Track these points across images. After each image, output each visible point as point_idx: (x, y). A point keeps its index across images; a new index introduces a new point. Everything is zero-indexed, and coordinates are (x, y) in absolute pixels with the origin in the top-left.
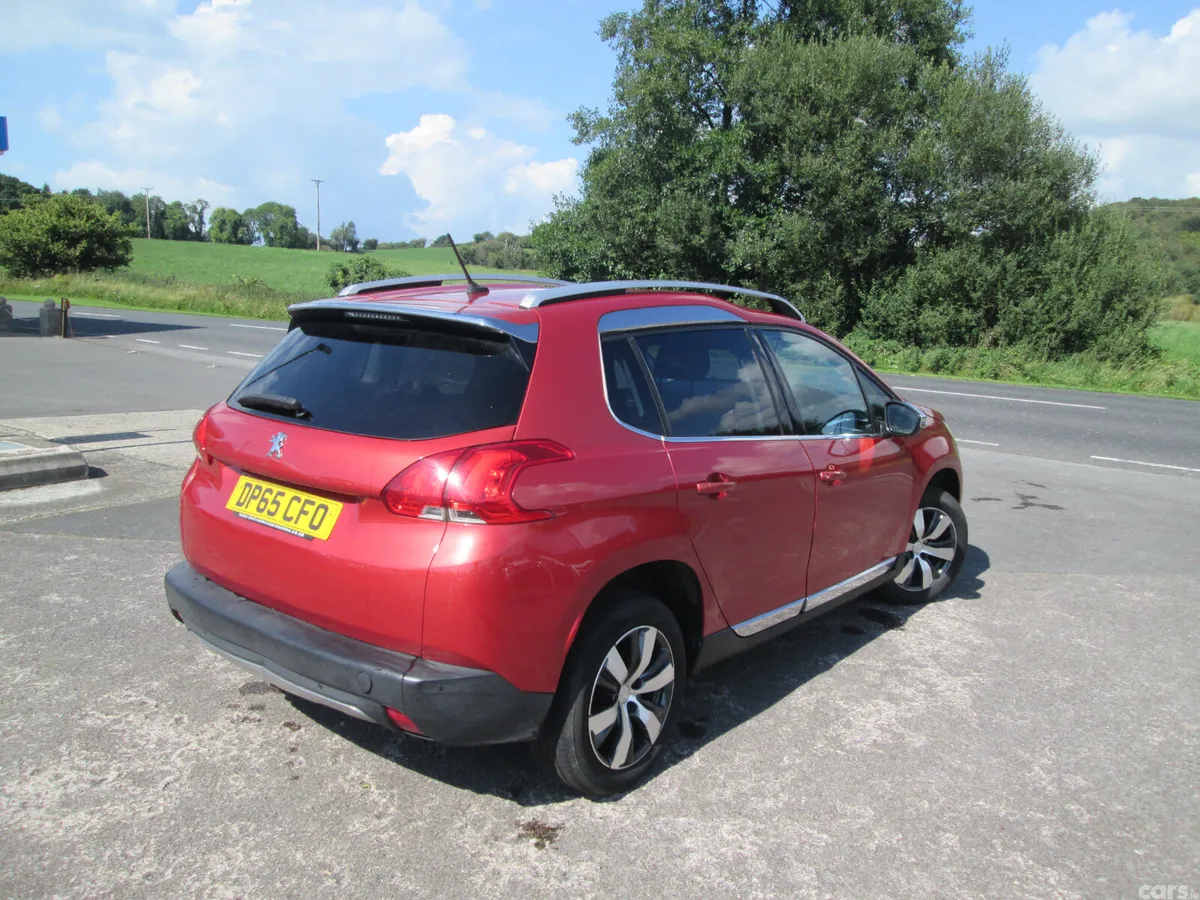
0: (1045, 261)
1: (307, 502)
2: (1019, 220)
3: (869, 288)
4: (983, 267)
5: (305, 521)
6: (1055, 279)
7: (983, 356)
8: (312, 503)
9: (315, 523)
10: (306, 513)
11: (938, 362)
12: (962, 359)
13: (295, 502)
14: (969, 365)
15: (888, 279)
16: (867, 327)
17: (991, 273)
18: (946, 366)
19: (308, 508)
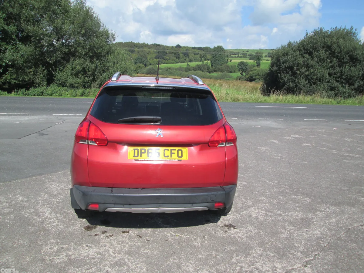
0: (107, 63)
1: (172, 150)
2: (99, 51)
3: (56, 71)
4: (91, 64)
5: (175, 155)
6: (110, 68)
7: (95, 91)
8: (174, 150)
9: (180, 156)
11: (82, 93)
12: (89, 92)
13: (166, 151)
14: (91, 94)
15: (61, 68)
16: (57, 83)
17: (93, 66)
18: (85, 95)
19: (173, 152)
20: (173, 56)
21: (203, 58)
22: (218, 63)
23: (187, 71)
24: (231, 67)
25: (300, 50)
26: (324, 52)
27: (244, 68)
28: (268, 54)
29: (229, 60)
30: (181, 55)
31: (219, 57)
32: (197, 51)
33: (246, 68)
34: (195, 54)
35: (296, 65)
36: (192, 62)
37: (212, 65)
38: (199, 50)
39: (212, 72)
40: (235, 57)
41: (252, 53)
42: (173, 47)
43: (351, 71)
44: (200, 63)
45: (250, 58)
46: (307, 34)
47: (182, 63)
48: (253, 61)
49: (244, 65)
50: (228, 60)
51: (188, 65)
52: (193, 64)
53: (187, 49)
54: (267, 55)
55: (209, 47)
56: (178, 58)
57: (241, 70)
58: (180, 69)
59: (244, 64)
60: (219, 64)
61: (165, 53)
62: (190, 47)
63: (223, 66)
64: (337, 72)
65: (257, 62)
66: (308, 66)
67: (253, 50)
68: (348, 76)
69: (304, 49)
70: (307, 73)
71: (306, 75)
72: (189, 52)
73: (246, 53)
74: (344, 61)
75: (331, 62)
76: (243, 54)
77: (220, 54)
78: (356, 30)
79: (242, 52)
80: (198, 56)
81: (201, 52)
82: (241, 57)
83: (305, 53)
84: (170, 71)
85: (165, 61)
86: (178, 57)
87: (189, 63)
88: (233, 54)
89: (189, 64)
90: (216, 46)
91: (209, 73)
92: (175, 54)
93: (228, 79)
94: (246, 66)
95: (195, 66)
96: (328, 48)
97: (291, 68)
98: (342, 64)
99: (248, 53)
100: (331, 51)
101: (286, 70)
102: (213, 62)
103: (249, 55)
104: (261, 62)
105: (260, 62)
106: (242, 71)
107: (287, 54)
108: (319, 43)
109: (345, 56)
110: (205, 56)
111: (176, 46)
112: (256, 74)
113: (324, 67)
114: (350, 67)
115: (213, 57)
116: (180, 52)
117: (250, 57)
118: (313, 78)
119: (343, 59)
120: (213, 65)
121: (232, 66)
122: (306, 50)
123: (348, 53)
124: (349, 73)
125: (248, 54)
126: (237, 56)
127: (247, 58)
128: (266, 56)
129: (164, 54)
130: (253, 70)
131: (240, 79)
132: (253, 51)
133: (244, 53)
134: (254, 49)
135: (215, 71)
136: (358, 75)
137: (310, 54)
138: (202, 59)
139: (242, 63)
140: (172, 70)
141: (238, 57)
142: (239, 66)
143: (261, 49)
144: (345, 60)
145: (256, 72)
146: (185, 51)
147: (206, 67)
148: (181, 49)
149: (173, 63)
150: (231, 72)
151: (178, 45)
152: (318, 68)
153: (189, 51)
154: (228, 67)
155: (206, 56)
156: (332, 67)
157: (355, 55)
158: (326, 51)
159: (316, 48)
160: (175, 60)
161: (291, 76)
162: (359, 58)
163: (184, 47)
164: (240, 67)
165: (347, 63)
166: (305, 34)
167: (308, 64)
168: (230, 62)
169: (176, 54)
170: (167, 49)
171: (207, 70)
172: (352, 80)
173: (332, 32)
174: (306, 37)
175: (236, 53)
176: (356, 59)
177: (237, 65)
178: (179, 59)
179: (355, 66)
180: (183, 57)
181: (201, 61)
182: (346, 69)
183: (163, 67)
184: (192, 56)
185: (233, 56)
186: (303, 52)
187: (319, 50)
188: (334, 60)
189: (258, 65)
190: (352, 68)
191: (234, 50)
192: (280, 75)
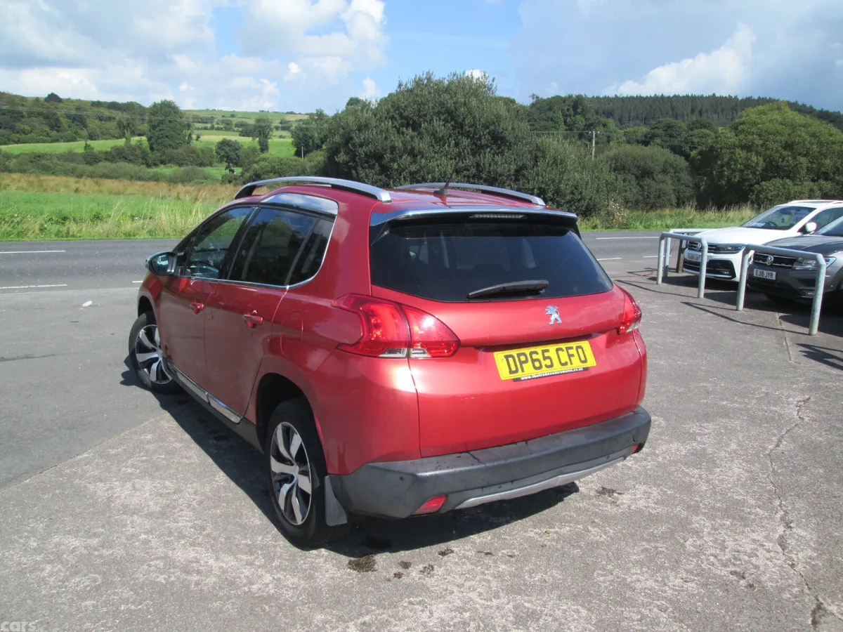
1: (568, 349)
5: (575, 360)
8: (571, 348)
9: (583, 359)
10: (573, 355)
13: (560, 352)
19: (571, 352)
20: (42, 123)
21: (125, 129)
22: (167, 141)
23: (88, 163)
24: (200, 153)
25: (392, 118)
26: (441, 123)
27: (233, 155)
28: (281, 123)
29: (194, 137)
30: (64, 121)
31: (169, 129)
32: (107, 113)
33: (236, 154)
34: (101, 119)
35: (389, 151)
36: (95, 140)
37: (152, 149)
38: (111, 110)
39: (155, 165)
40: (206, 128)
41: (245, 120)
42: (37, 100)
43: (496, 163)
44: (121, 142)
45: (242, 132)
46: (400, 85)
47: (68, 141)
48: (251, 138)
49: (231, 149)
50: (190, 135)
51: (87, 147)
52: (101, 145)
53: (80, 105)
54: (280, 125)
55: (137, 104)
56: (56, 128)
57: (225, 159)
58: (70, 157)
59: (230, 146)
60: (170, 145)
61: (17, 116)
62: (87, 102)
63: (180, 150)
64: (470, 166)
65: (259, 142)
66: (413, 154)
67: (246, 112)
68: (492, 173)
69: (401, 116)
70: (413, 168)
71: (410, 171)
72: (85, 113)
73: (231, 119)
74: (481, 143)
75: (457, 145)
76: (223, 122)
77: (170, 122)
78: (493, 80)
79: (220, 118)
80: (113, 124)
81: (119, 115)
82: (218, 129)
83: (402, 125)
84: (44, 162)
85: (18, 135)
86: (55, 125)
87: (90, 142)
88: (199, 122)
89: (90, 146)
90: (158, 101)
91: (149, 166)
92: (46, 117)
93: (202, 181)
94: (237, 149)
95: (109, 150)
96: (450, 115)
97: (378, 157)
98: (477, 149)
99: (235, 121)
100: (456, 122)
101: (367, 162)
102: (153, 140)
103: (237, 125)
104: (269, 140)
105: (267, 142)
106: (229, 163)
107: (366, 126)
108: (431, 105)
109: (482, 133)
110: (131, 125)
111: (46, 96)
112: (269, 169)
113: (446, 156)
114: (494, 155)
115: (154, 127)
116: (59, 114)
117: (240, 129)
118: (426, 177)
119: (480, 139)
120: (155, 146)
121: (203, 151)
122: (407, 118)
123: (487, 127)
124: (492, 168)
125: (234, 123)
126: (209, 126)
127: (234, 131)
128: (277, 128)
129: (15, 117)
130: (259, 161)
131: (230, 182)
132: (247, 115)
133: (224, 119)
134: (248, 111)
135: (163, 162)
136: (509, 171)
137: (416, 126)
138: (124, 133)
139: (224, 144)
140: (47, 160)
141: (212, 128)
142: (219, 151)
143: (263, 111)
144: (483, 142)
145: (266, 164)
146: (73, 112)
147: (138, 152)
148: (61, 105)
149: (44, 142)
150: (202, 165)
151: (52, 94)
152: (434, 157)
153: (86, 110)
154: (193, 152)
155: (133, 126)
156: (459, 155)
157: (500, 131)
158: (446, 121)
159: (425, 115)
160: (48, 134)
161: (378, 175)
162: (508, 138)
163: (69, 100)
164: (222, 153)
165: (488, 147)
166: (397, 85)
167: (413, 149)
168: (197, 140)
169: (48, 118)
170: (23, 105)
171: (140, 160)
172: (499, 181)
173: (451, 83)
174: (398, 90)
175: (207, 119)
176: (503, 139)
177: (214, 149)
178: (58, 131)
179: (502, 153)
180: (69, 126)
181: (121, 137)
182: (486, 158)
183: (17, 152)
184: (93, 124)
185: (200, 125)
186: (399, 122)
187: (432, 120)
188: (464, 140)
189: (264, 148)
190: (496, 158)
191: (199, 111)
192: (357, 172)
